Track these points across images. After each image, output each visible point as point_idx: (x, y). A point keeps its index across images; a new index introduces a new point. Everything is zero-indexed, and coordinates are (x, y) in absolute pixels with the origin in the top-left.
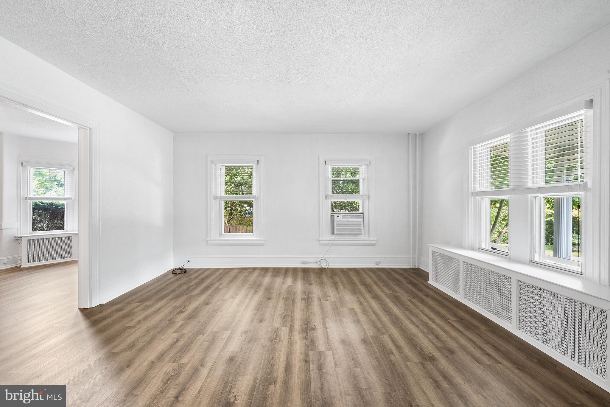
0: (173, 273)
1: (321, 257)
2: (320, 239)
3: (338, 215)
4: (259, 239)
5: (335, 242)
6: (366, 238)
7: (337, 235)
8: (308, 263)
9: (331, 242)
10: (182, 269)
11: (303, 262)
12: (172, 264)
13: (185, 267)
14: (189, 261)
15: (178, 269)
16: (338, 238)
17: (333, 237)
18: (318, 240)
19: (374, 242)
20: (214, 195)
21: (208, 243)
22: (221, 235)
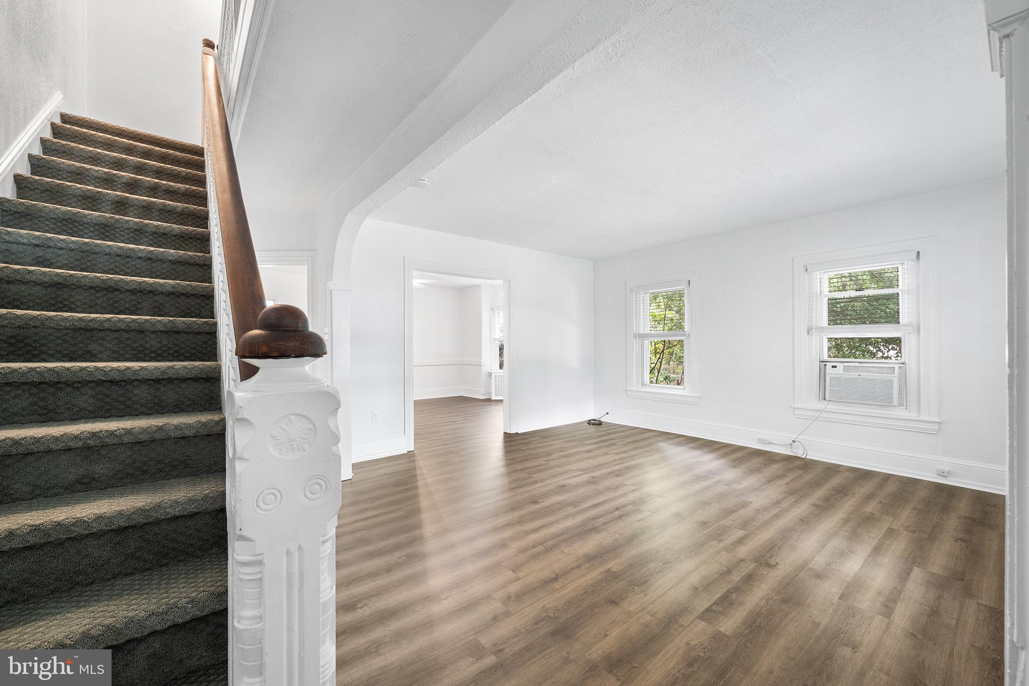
0: (588, 423)
1: (794, 437)
2: (796, 406)
3: (834, 364)
4: (691, 395)
5: (824, 415)
6: (913, 415)
7: (831, 403)
8: (770, 443)
9: (817, 414)
10: (599, 421)
11: (760, 441)
12: (592, 414)
13: (602, 420)
14: (608, 413)
15: (594, 420)
16: (831, 406)
17: (823, 405)
18: (791, 407)
19: (936, 427)
20: (635, 332)
21: (628, 394)
22: (643, 384)
